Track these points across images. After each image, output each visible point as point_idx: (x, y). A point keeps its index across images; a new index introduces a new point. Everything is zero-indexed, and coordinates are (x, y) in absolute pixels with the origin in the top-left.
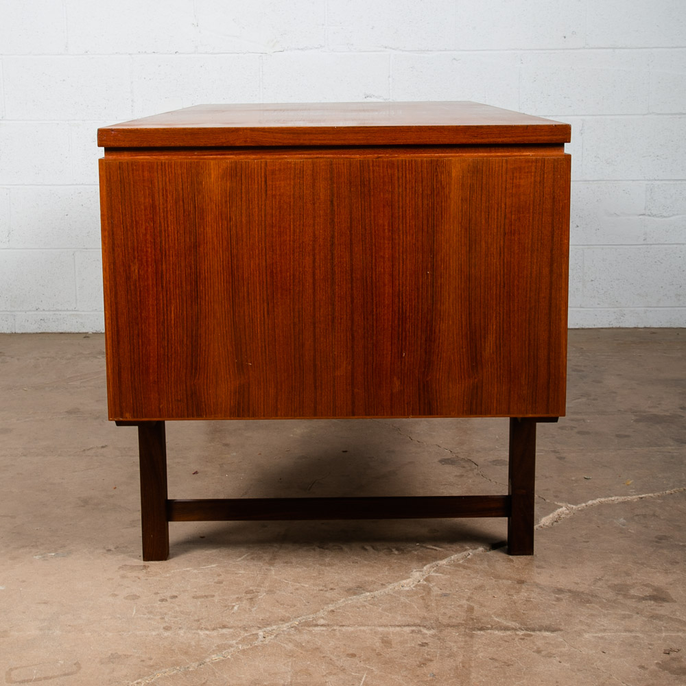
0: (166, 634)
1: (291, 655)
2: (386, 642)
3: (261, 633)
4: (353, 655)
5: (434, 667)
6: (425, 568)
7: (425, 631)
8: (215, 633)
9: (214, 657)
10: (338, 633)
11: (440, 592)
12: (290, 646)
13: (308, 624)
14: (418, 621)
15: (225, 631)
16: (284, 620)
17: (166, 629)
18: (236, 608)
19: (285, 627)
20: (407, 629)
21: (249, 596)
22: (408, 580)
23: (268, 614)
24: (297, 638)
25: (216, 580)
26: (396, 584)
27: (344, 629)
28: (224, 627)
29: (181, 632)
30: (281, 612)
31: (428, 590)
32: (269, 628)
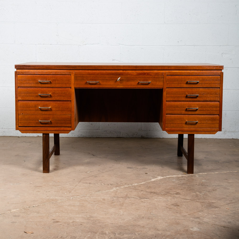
0: (47, 197)
1: (79, 201)
2: (104, 200)
3: (72, 198)
4: (95, 201)
5: (115, 204)
6: (117, 188)
7: (114, 198)
8: (60, 197)
9: (60, 201)
10: (92, 198)
11: (120, 192)
12: (79, 200)
13: (84, 196)
14: (113, 196)
15: (62, 197)
16: (78, 196)
17: (48, 196)
18: (66, 194)
19: (78, 197)
20: (110, 198)
21: (69, 192)
22: (112, 190)
23: (74, 195)
24: (81, 198)
25: (61, 189)
26: (108, 190)
27: (93, 197)
28: (62, 196)
29: (51, 197)
30: (78, 194)
31: (117, 192)
32: (74, 197)
